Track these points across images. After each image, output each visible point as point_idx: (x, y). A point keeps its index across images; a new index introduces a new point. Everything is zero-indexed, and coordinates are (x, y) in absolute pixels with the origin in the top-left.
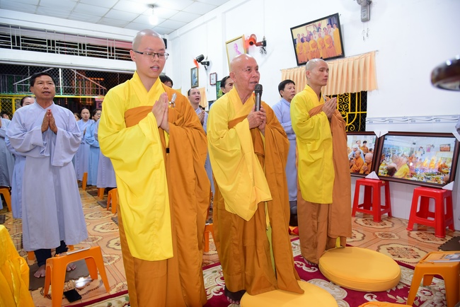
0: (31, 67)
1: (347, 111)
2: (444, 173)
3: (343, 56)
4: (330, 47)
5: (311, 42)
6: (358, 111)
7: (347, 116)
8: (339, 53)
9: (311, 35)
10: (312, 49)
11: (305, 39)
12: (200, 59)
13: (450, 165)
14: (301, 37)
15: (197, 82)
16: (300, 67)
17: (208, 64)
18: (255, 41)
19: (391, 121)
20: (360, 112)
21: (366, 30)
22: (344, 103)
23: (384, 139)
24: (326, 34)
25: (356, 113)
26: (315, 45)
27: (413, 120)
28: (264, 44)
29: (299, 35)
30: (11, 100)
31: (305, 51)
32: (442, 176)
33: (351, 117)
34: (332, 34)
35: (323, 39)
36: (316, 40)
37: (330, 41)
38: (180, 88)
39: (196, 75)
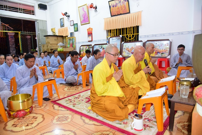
1: (132, 34)
2: (167, 53)
3: (129, 13)
4: (124, 9)
5: (117, 7)
6: (136, 33)
7: (131, 36)
8: (128, 12)
9: (117, 4)
10: (117, 10)
11: (114, 6)
13: (168, 50)
14: (113, 5)
15: (64, 24)
16: (112, 17)
18: (93, 6)
19: (148, 37)
20: (136, 34)
21: (138, 3)
22: (130, 31)
23: (146, 43)
24: (123, 4)
25: (135, 34)
26: (118, 8)
27: (156, 36)
28: (96, 8)
29: (112, 4)
31: (114, 10)
32: (166, 54)
33: (133, 36)
34: (125, 4)
35: (122, 6)
36: (119, 6)
37: (125, 7)
38: (54, 28)
39: (63, 22)
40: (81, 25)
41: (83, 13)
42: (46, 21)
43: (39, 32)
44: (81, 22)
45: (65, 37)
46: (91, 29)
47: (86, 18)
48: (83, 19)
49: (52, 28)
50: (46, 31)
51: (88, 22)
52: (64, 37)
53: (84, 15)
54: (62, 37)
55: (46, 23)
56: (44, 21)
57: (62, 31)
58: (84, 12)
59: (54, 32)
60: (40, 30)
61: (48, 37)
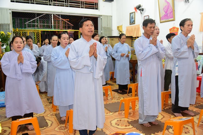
0: (37, 14)
12: (139, 8)
15: (134, 21)
17: (143, 10)
30: (27, 32)
38: (121, 25)
39: (134, 17)
40: (161, 23)
41: (165, 5)
42: (112, 16)
43: (102, 31)
44: (161, 19)
45: (136, 38)
46: (175, 29)
47: (168, 12)
48: (164, 13)
49: (118, 26)
50: (110, 30)
51: (172, 19)
52: (133, 38)
53: (166, 8)
54: (131, 38)
55: (111, 19)
56: (109, 16)
57: (132, 29)
58: (167, 4)
59: (121, 31)
60: (103, 28)
61: (113, 38)
